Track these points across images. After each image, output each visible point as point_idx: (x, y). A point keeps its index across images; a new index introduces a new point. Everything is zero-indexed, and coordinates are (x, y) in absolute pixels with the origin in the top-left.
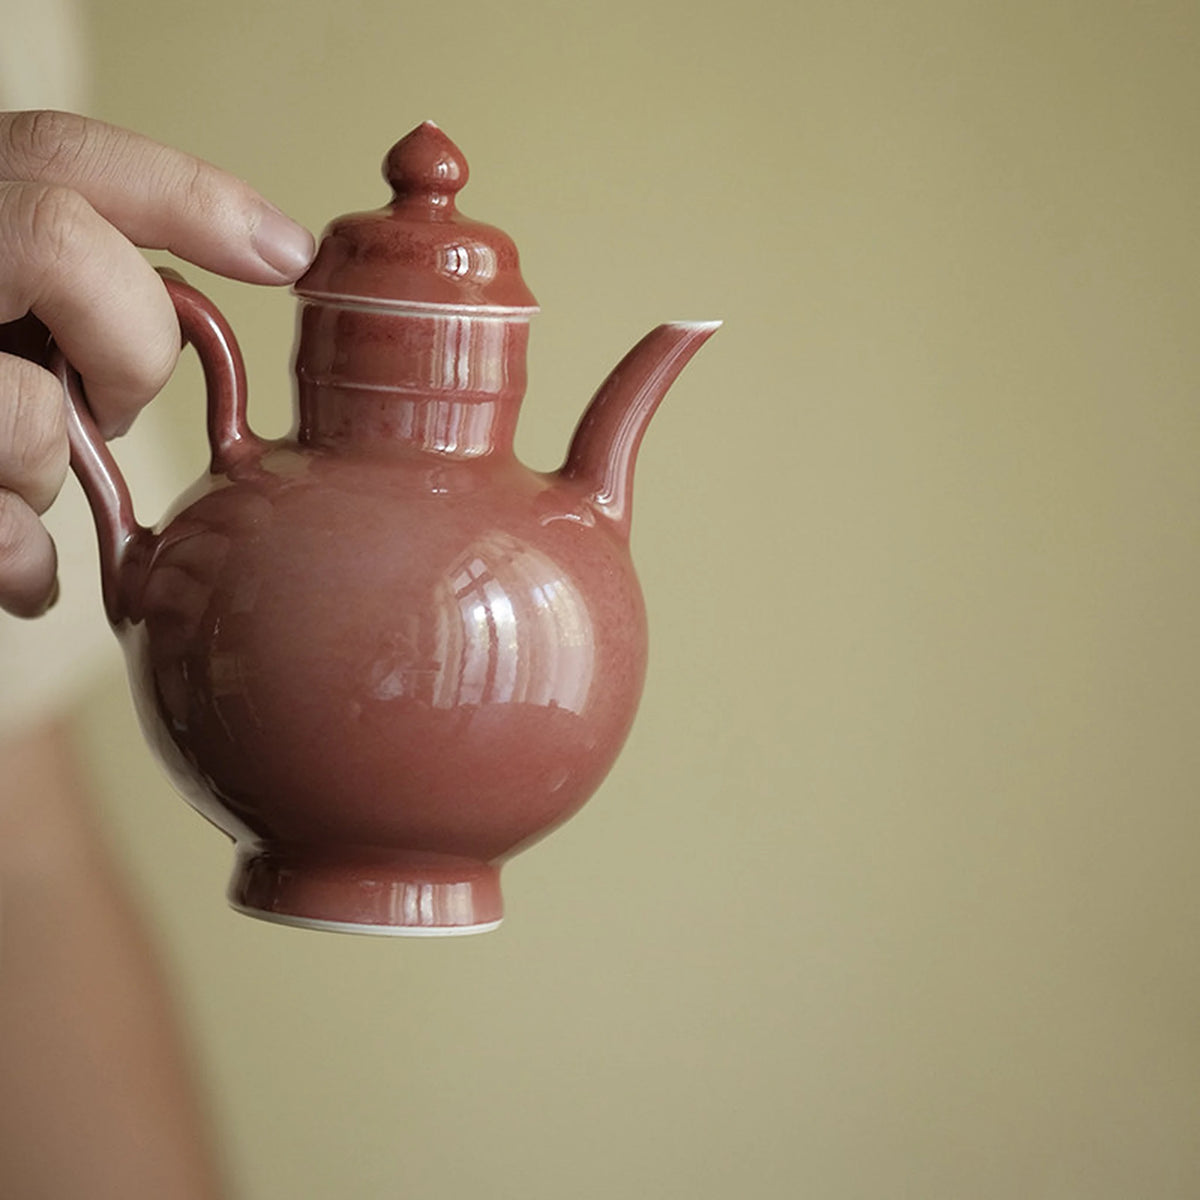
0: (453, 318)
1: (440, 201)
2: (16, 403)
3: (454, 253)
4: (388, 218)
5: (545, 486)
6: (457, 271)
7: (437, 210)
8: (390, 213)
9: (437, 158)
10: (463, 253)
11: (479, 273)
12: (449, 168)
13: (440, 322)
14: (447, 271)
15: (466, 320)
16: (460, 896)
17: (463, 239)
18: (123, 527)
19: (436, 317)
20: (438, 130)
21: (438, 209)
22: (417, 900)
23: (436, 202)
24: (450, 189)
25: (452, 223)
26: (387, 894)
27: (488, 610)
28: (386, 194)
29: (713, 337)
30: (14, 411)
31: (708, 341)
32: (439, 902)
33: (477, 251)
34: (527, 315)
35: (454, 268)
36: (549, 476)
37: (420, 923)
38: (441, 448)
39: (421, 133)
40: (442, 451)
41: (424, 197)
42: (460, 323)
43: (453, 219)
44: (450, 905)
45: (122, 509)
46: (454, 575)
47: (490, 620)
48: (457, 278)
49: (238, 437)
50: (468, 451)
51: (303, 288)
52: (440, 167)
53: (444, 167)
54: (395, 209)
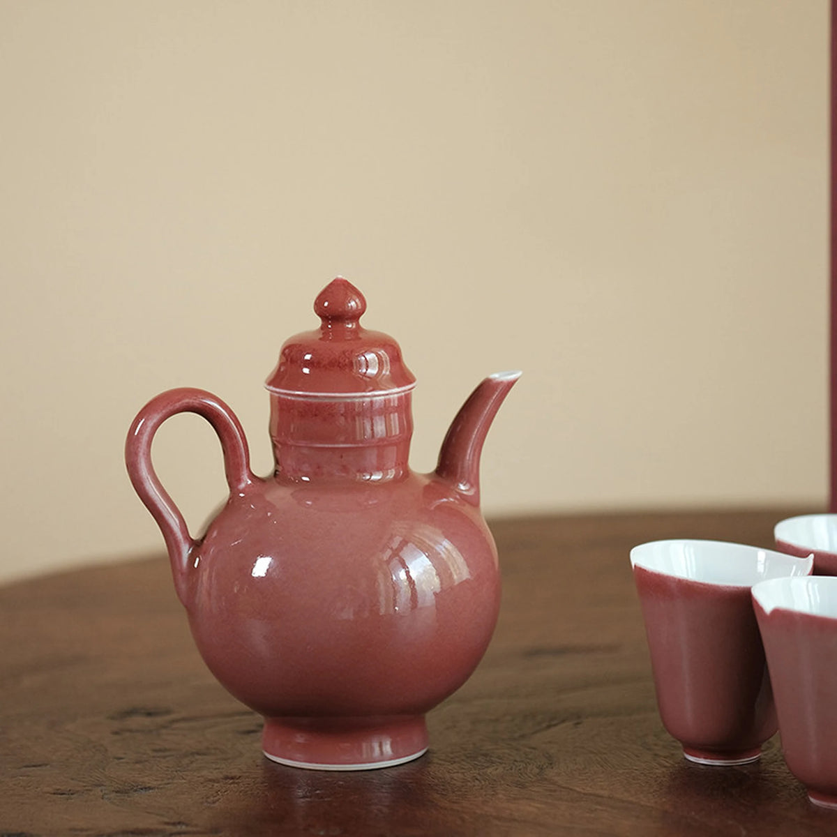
0: (367, 400)
1: (353, 325)
3: (362, 358)
4: (320, 339)
5: (427, 482)
6: (365, 373)
9: (346, 299)
12: (356, 303)
13: (359, 403)
14: (360, 373)
15: (375, 400)
18: (185, 543)
21: (351, 331)
23: (350, 326)
24: (355, 316)
25: (360, 339)
27: (407, 573)
28: (317, 322)
29: (517, 383)
31: (515, 385)
34: (407, 390)
35: (364, 371)
36: (429, 475)
38: (368, 477)
40: (368, 480)
41: (342, 324)
42: (371, 402)
43: (360, 335)
45: (181, 529)
46: (383, 551)
47: (409, 577)
48: (365, 377)
49: (250, 482)
50: (388, 477)
52: (350, 305)
53: (352, 303)
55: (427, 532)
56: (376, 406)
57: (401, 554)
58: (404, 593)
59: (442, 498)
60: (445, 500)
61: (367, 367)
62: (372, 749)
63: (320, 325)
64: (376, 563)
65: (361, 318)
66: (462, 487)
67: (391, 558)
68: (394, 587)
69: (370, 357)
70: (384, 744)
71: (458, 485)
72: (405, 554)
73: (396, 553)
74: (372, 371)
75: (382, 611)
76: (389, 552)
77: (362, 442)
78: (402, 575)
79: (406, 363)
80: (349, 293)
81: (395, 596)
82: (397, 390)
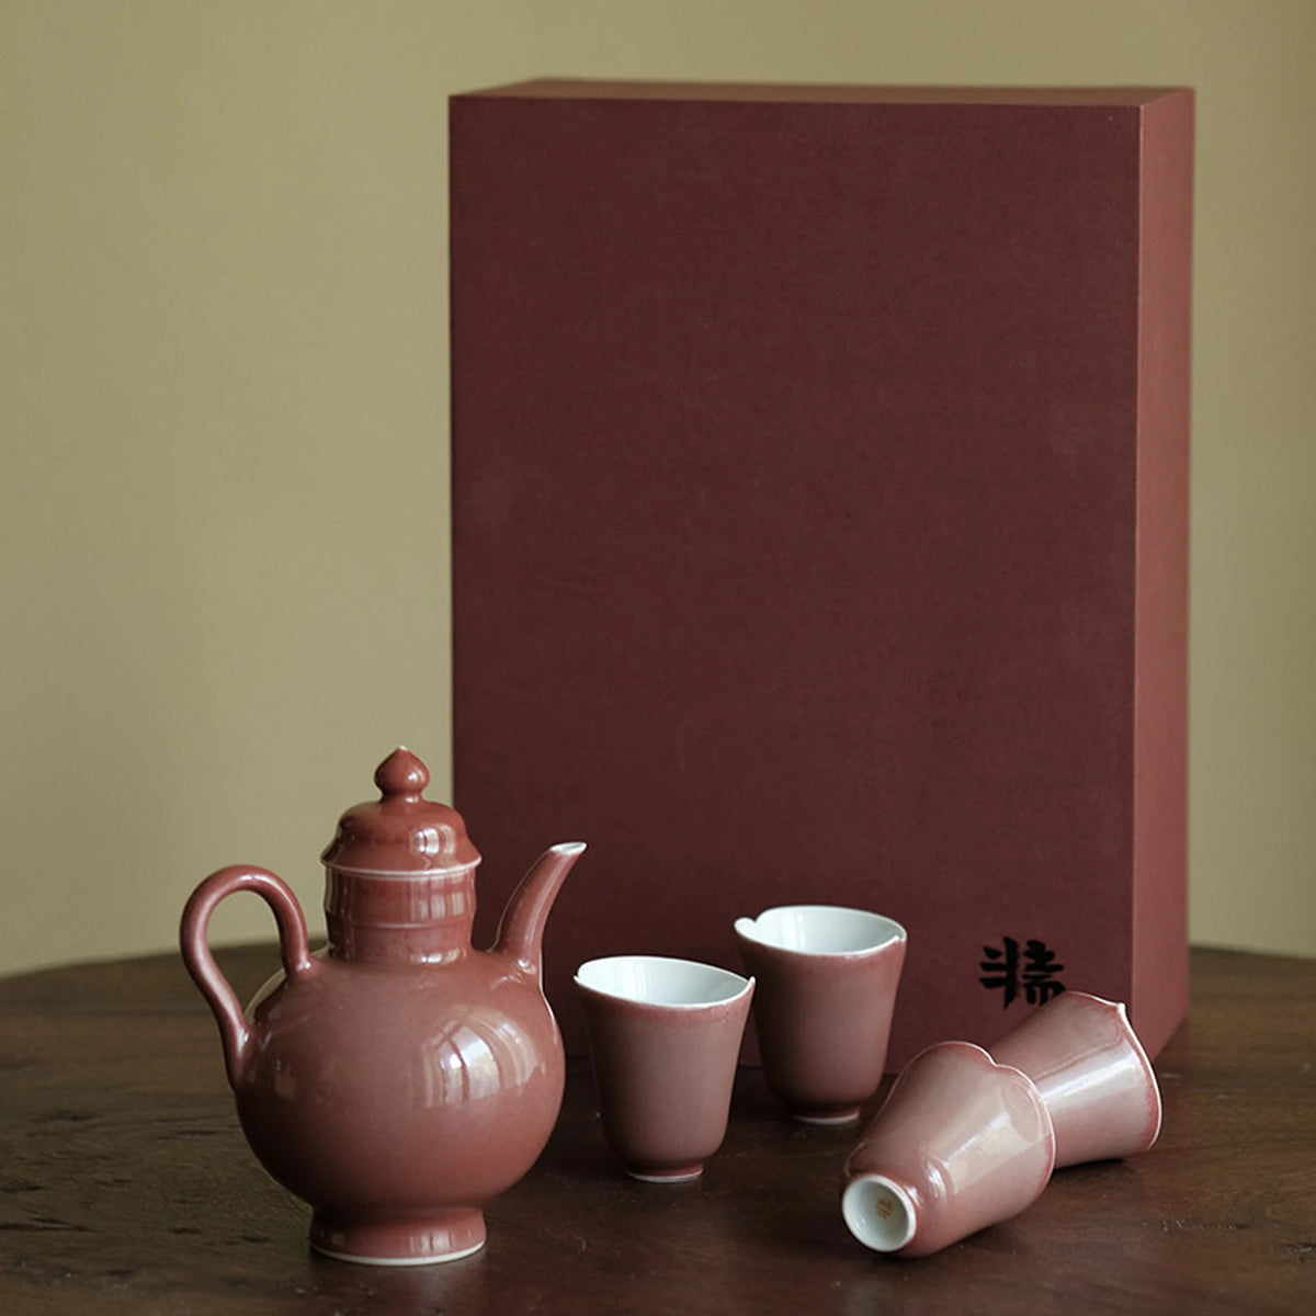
12: (418, 776)
41: (403, 797)
52: (412, 776)
53: (415, 775)
55: (479, 1016)
56: (434, 886)
57: (454, 1039)
58: (455, 1083)
59: (502, 976)
60: (505, 978)
61: (426, 845)
62: (421, 1245)
64: (424, 1048)
66: (521, 964)
67: (443, 1041)
68: (444, 1076)
69: (430, 833)
70: (435, 1238)
71: (517, 963)
72: (456, 1038)
73: (448, 1038)
74: (432, 849)
75: (430, 1103)
76: (441, 1036)
77: (418, 920)
78: (454, 1063)
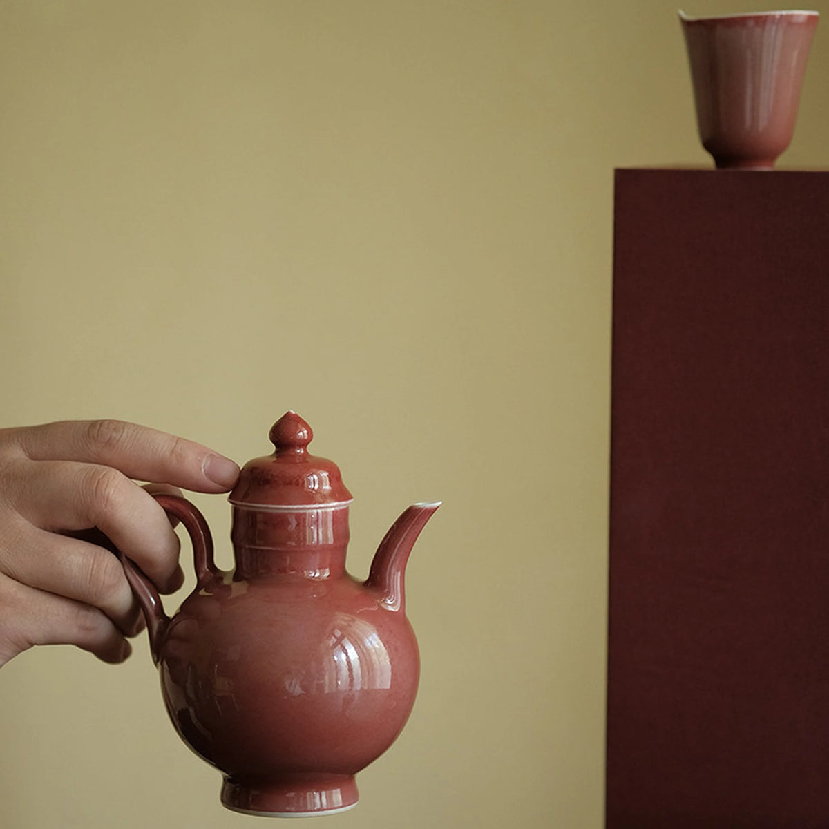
0: (315, 511)
2: (91, 567)
3: (312, 478)
4: (274, 462)
7: (300, 456)
8: (275, 459)
9: (297, 430)
10: (316, 477)
11: (324, 488)
12: (303, 434)
14: (309, 488)
15: (319, 511)
16: (337, 795)
17: (315, 470)
19: (308, 512)
20: (296, 415)
22: (319, 798)
23: (299, 451)
24: (304, 444)
25: (307, 462)
26: (305, 798)
28: (272, 448)
29: (437, 511)
30: (90, 572)
31: (435, 513)
32: (329, 798)
33: (322, 475)
34: (345, 505)
35: (313, 486)
36: (363, 584)
37: (321, 809)
38: (313, 575)
39: (288, 416)
40: (314, 577)
41: (292, 450)
42: (318, 513)
43: (307, 459)
44: (334, 798)
46: (329, 638)
48: (314, 492)
51: (233, 499)
52: (299, 434)
53: (301, 433)
54: (277, 457)
56: (320, 516)
63: (274, 451)
65: (308, 446)
78: (343, 657)
79: (345, 483)
80: (300, 426)
81: (337, 674)
82: (336, 504)
